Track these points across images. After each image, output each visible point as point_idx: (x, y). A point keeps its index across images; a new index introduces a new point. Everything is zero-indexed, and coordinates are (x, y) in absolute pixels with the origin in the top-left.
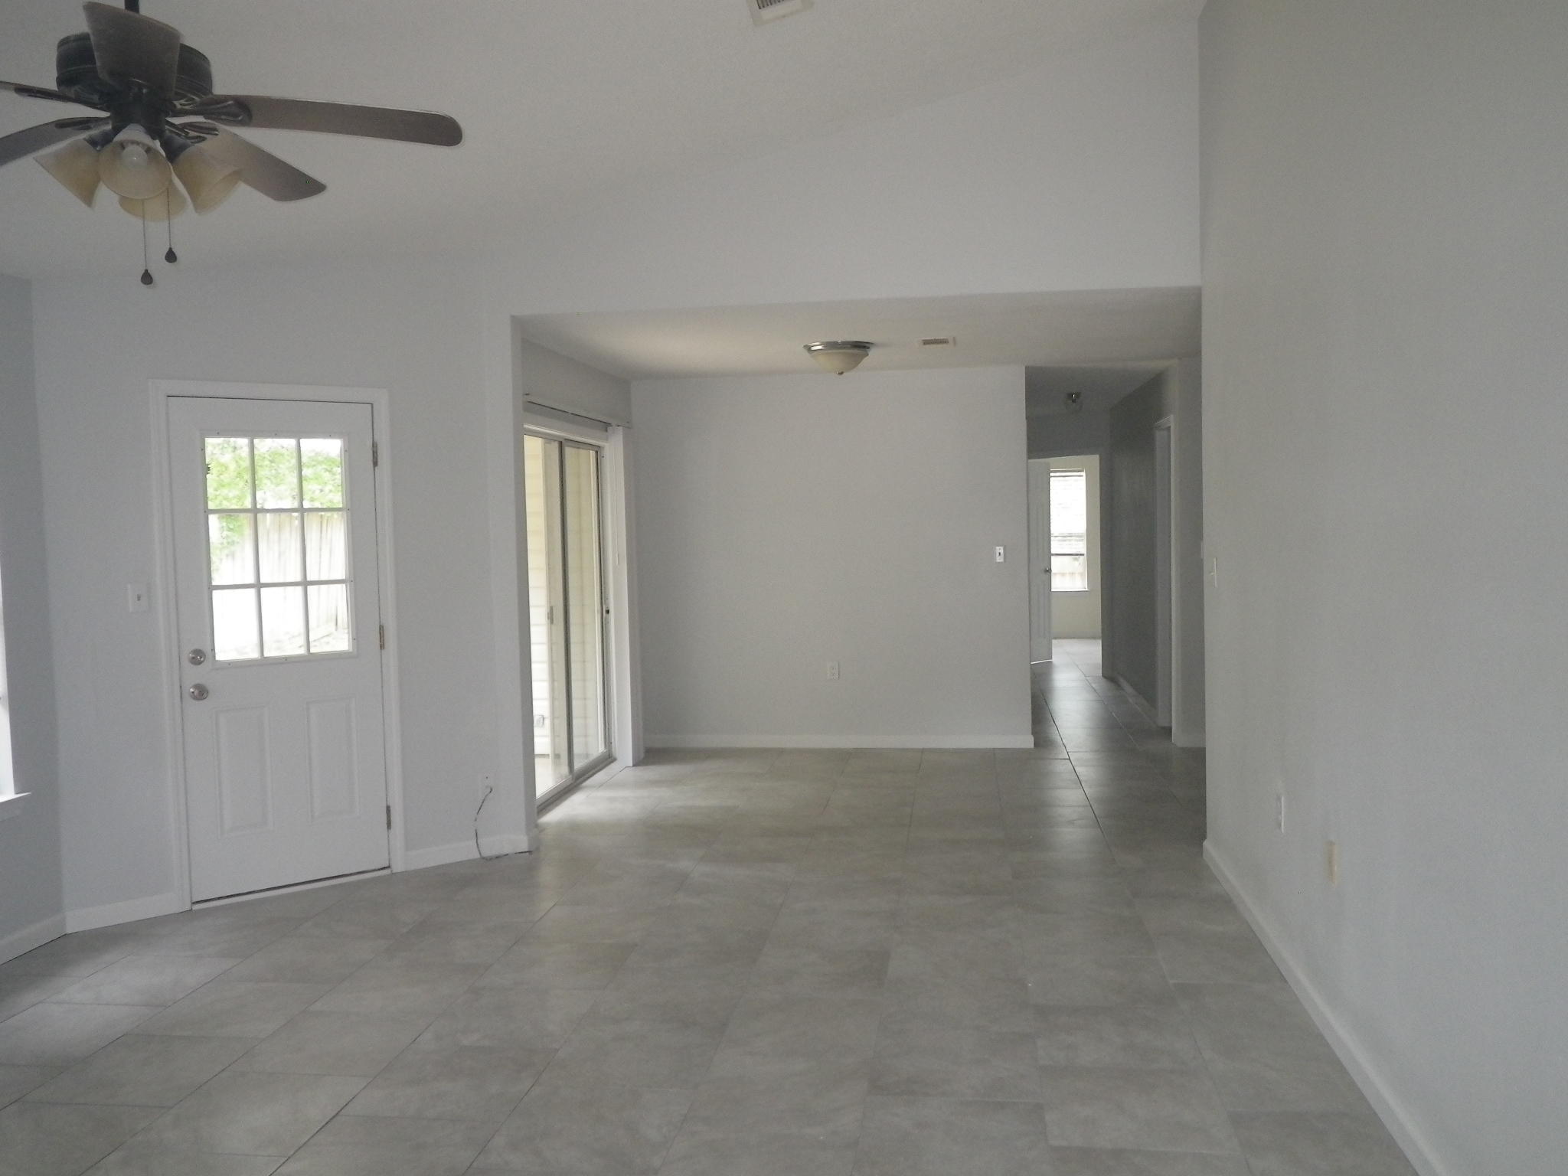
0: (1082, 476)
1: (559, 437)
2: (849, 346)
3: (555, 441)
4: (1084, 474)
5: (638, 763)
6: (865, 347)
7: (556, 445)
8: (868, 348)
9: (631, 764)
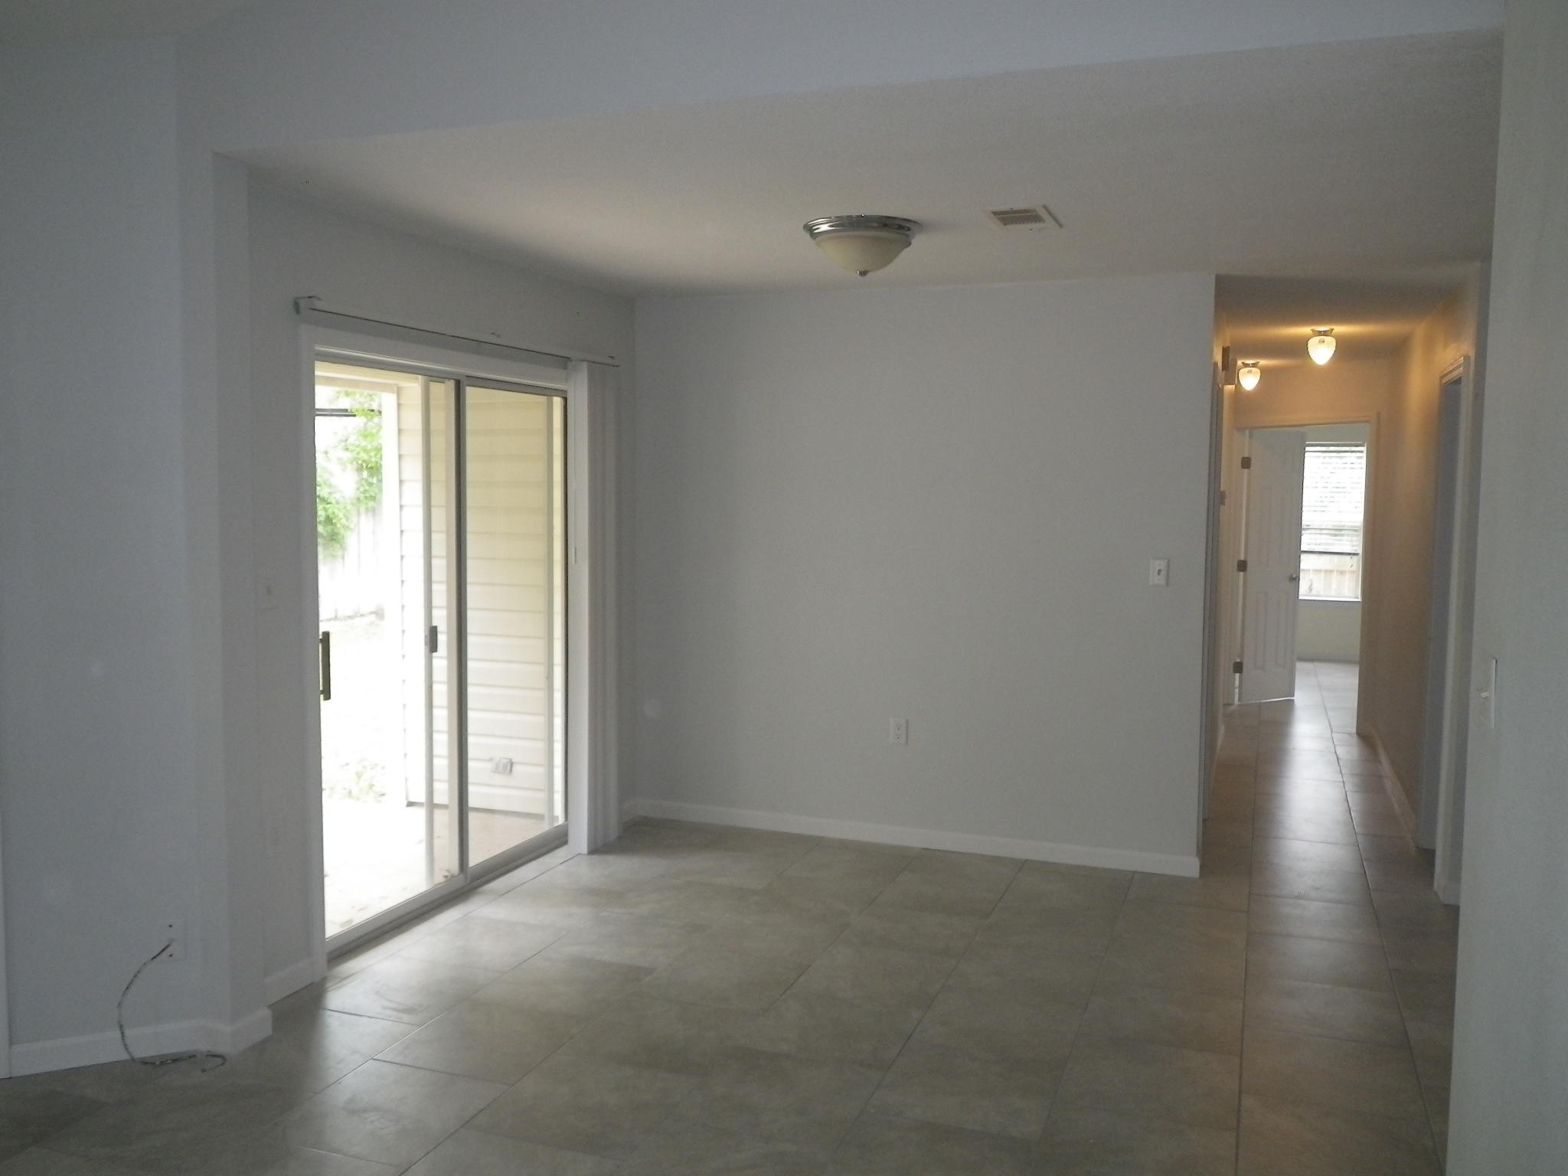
0: (1362, 452)
1: (452, 373)
2: (875, 225)
3: (449, 379)
4: (1364, 449)
5: (599, 848)
6: (901, 227)
7: (451, 384)
8: (909, 229)
9: (585, 851)
